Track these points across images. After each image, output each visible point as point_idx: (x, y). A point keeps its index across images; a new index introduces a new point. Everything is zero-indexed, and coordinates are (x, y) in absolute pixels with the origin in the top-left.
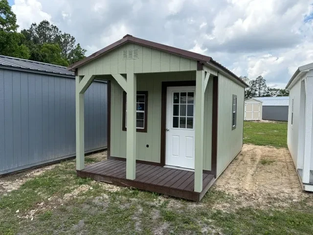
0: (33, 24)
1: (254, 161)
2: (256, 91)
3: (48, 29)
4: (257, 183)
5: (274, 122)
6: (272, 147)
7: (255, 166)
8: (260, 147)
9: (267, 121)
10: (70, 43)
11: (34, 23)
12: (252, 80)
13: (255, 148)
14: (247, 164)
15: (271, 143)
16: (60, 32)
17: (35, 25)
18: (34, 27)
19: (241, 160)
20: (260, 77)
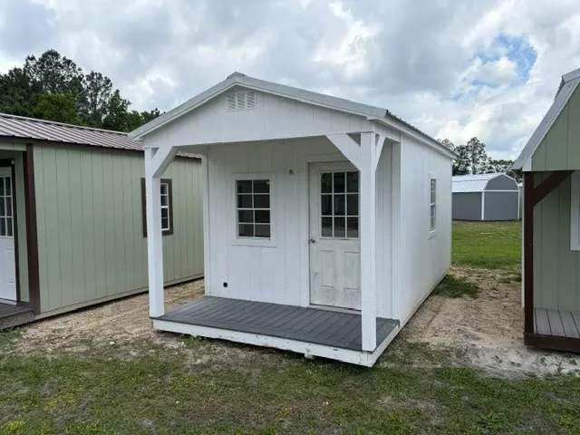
0: (29, 58)
2: (467, 165)
3: (58, 64)
10: (103, 89)
11: (31, 56)
12: (458, 145)
16: (79, 70)
17: (33, 58)
18: (32, 63)
20: (473, 140)
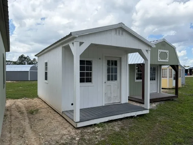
1: (22, 113)
4: (40, 134)
5: (15, 82)
6: (27, 98)
7: (26, 117)
8: (19, 100)
9: (10, 82)
13: (15, 102)
14: (18, 118)
15: (25, 96)
19: (11, 115)
